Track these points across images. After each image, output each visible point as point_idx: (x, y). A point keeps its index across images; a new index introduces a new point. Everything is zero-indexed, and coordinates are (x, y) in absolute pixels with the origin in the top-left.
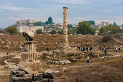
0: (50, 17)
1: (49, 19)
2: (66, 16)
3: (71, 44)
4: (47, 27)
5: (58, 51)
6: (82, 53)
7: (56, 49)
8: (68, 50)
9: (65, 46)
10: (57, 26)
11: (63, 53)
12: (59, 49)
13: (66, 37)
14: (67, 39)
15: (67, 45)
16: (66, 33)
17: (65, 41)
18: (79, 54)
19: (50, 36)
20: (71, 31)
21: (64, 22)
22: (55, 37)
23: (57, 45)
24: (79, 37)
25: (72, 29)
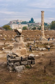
0: (32, 18)
1: (31, 20)
2: (43, 17)
3: (46, 37)
4: (30, 25)
6: (54, 43)
7: (36, 40)
8: (44, 41)
9: (43, 38)
10: (37, 24)
11: (41, 43)
12: (38, 40)
13: (43, 31)
14: (44, 33)
16: (43, 29)
17: (42, 34)
18: (52, 44)
19: (32, 31)
21: (42, 21)
22: (35, 32)
23: (37, 38)
24: (52, 32)
25: (47, 26)
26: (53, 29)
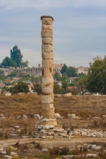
0: (15, 47)
1: (12, 53)
3: (67, 121)
4: (6, 74)
5: (24, 140)
6: (94, 146)
7: (21, 135)
8: (53, 139)
9: (48, 127)
10: (34, 72)
11: (39, 147)
12: (30, 134)
13: (50, 99)
14: (52, 106)
15: (52, 123)
16: (50, 89)
17: (46, 111)
18: (85, 150)
19: (7, 98)
20: (71, 85)
21: (44, 58)
22: (21, 100)
23: (26, 125)
24: (89, 102)
25: (76, 80)
26: (95, 92)
